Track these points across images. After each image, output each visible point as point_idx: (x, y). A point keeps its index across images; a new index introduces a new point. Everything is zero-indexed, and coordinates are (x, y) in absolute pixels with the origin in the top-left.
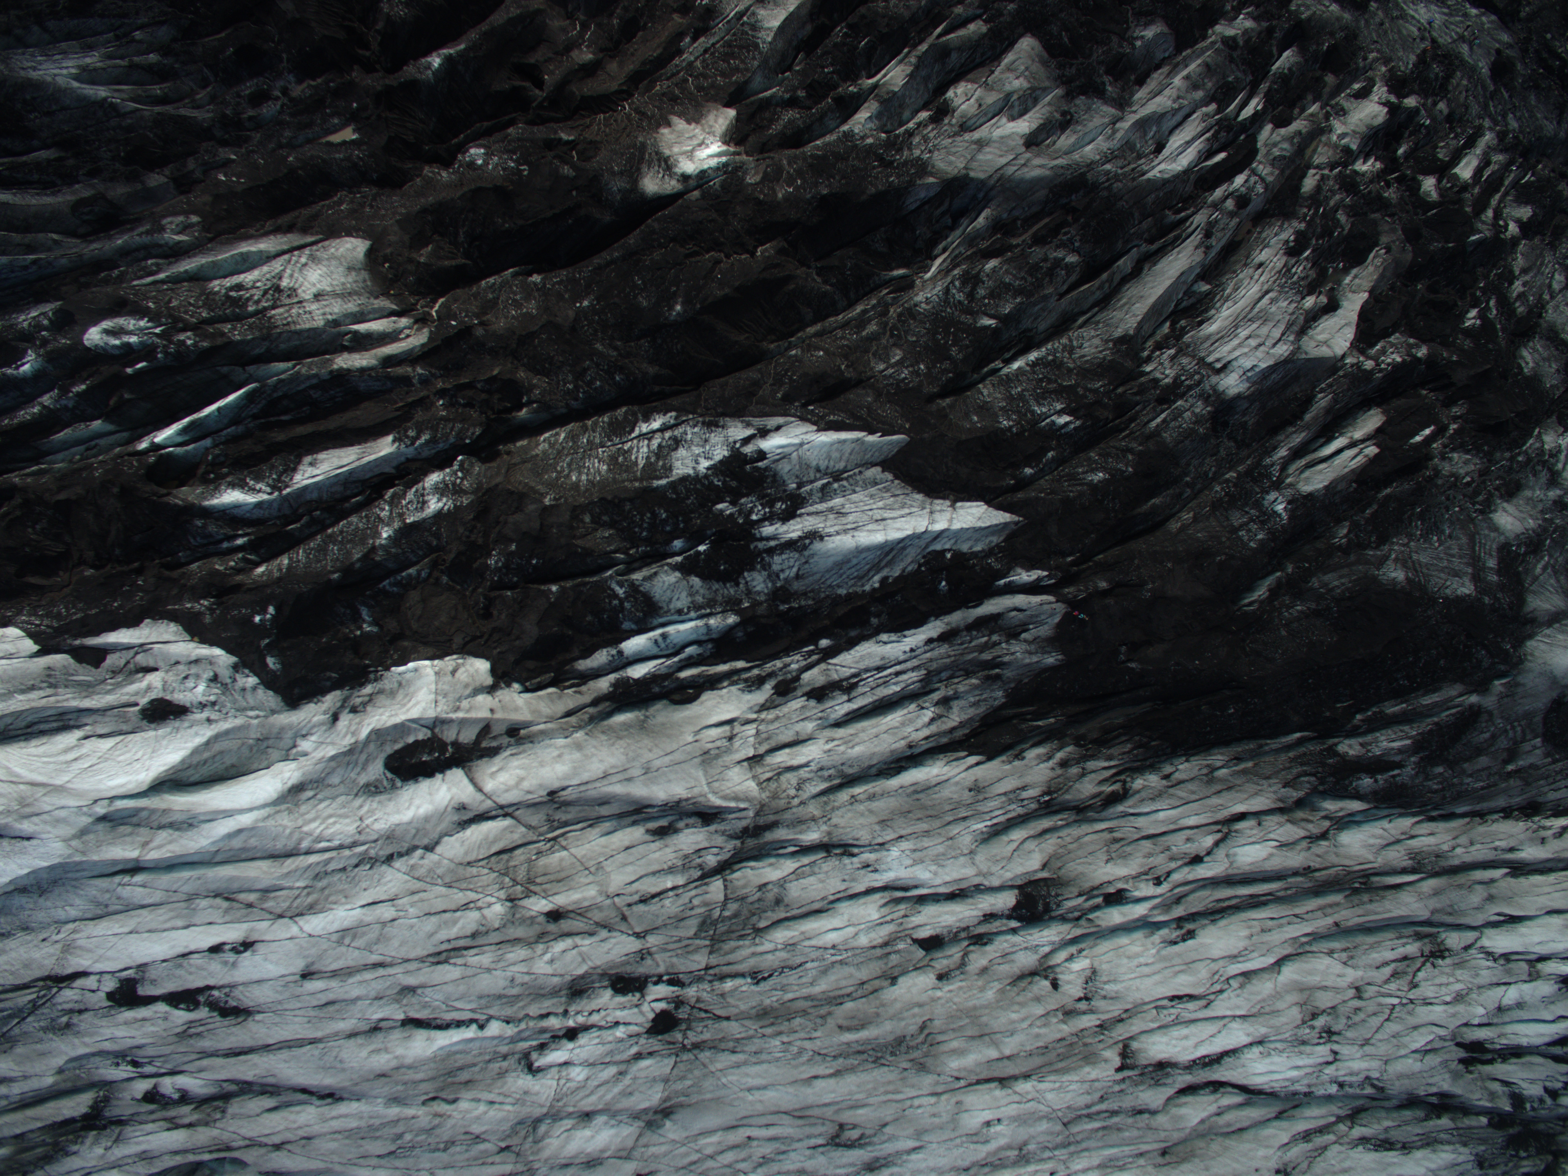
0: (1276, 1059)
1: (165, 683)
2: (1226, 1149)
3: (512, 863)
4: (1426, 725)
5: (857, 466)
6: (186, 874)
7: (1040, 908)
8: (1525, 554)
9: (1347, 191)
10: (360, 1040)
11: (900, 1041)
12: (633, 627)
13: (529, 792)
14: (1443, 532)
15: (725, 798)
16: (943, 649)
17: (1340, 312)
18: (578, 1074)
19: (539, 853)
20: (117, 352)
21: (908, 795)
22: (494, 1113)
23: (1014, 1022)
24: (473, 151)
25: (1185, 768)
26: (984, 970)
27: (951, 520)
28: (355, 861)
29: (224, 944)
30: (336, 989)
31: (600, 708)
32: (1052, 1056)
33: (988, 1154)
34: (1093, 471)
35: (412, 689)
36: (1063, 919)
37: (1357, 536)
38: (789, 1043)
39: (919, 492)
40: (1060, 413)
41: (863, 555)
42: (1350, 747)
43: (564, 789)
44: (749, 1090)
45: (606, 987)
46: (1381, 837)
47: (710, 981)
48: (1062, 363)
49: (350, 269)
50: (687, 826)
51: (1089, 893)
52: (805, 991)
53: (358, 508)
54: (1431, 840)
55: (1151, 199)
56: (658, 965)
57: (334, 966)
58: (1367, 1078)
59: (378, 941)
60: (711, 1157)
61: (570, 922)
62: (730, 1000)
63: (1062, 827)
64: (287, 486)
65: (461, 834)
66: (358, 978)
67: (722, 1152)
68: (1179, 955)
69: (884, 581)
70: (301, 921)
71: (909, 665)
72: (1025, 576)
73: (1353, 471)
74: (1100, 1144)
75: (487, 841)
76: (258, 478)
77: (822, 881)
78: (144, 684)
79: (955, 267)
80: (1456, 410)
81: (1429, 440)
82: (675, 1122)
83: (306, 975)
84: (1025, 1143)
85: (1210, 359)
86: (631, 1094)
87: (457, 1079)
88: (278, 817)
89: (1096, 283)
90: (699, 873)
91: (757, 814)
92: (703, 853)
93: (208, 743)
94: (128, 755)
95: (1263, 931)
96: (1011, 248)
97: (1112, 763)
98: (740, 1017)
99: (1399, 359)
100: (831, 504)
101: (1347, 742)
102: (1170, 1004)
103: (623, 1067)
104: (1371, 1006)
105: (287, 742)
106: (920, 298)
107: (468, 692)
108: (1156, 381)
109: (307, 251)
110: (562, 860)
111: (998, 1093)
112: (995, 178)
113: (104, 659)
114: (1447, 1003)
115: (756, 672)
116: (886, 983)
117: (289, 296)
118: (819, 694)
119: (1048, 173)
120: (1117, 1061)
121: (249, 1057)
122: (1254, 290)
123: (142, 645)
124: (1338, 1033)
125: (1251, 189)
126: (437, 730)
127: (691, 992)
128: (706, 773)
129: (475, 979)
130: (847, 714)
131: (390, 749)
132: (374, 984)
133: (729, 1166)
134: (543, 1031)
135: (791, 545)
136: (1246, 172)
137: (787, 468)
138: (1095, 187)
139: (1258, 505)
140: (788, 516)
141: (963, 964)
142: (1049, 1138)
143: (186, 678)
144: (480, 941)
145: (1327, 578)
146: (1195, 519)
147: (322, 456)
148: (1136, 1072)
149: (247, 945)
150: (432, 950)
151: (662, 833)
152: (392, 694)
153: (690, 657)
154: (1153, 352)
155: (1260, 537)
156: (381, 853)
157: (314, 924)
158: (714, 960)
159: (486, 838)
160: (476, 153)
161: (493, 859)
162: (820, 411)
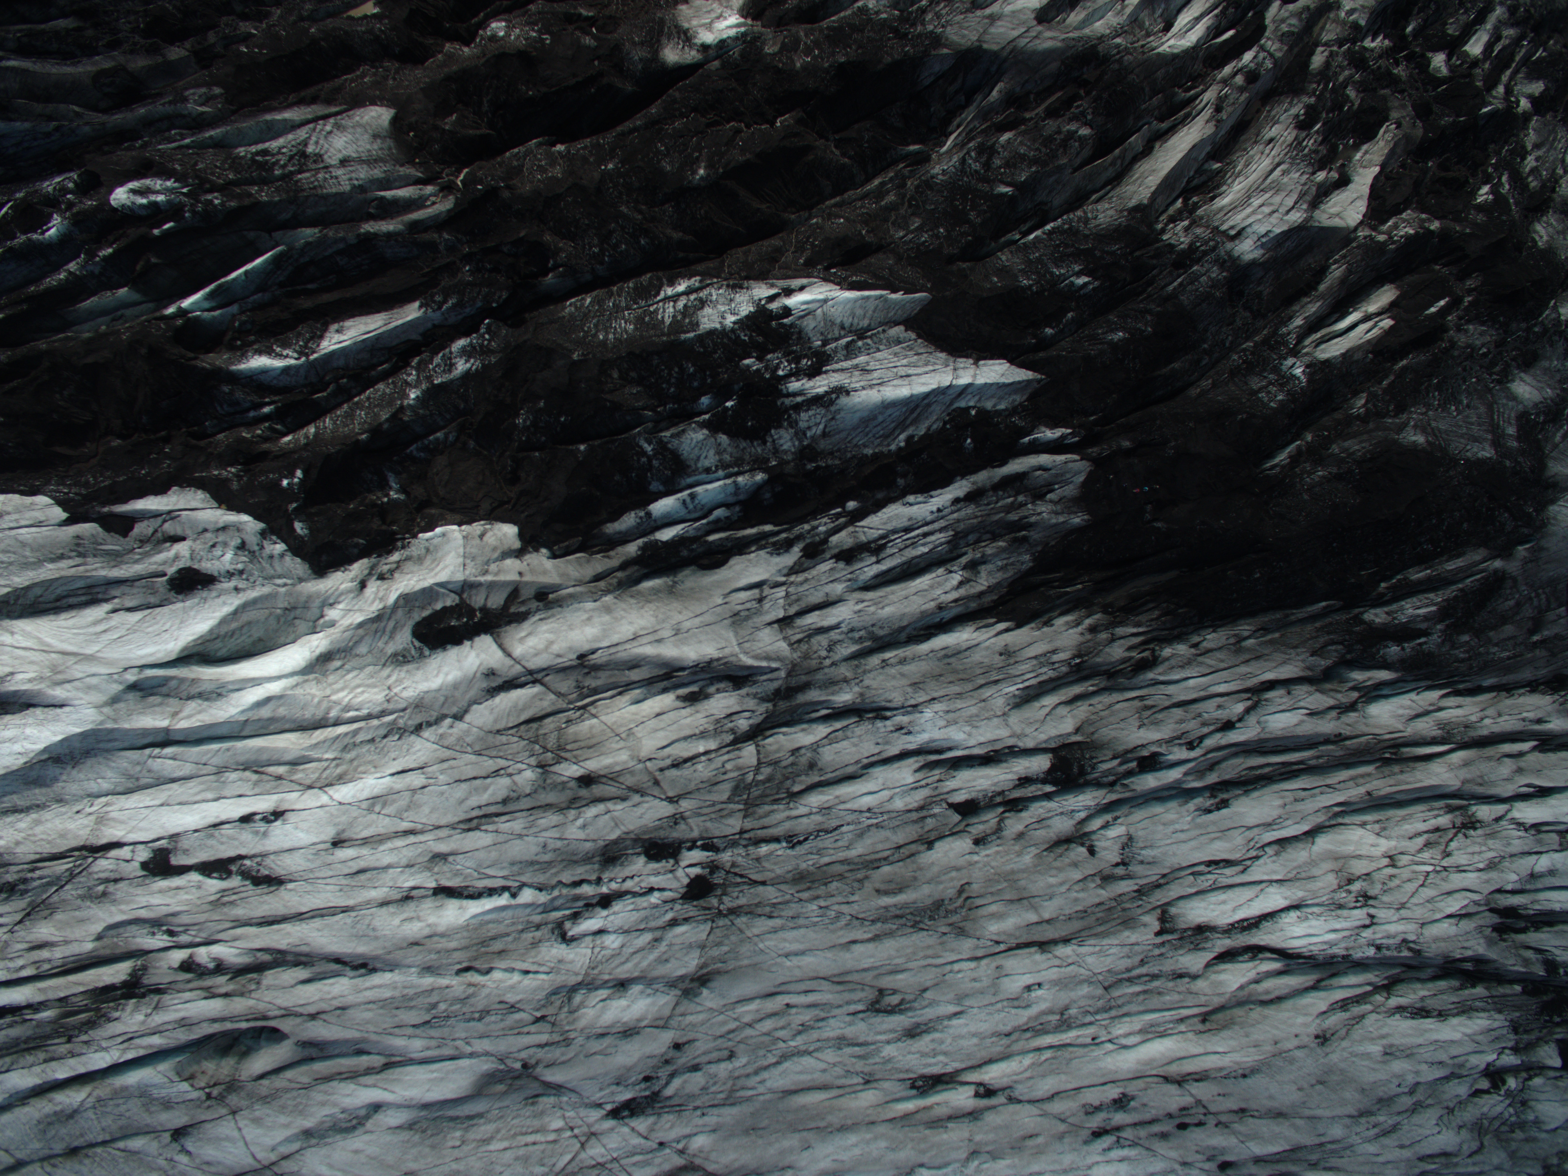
0: (1314, 923)
1: (193, 551)
2: (1265, 1017)
3: (542, 732)
4: (1450, 592)
5: (881, 324)
6: (215, 746)
7: (1075, 770)
8: (1544, 422)
9: (1356, 67)
10: (392, 909)
11: (938, 904)
12: (661, 488)
13: (559, 656)
14: (1461, 402)
15: (756, 657)
16: (970, 510)
17: (1351, 186)
18: (612, 941)
19: (569, 721)
20: (144, 213)
21: (939, 660)
22: (528, 982)
23: (1052, 886)
24: (494, 25)
25: (1212, 638)
26: (1020, 836)
27: (975, 376)
28: (383, 732)
29: (255, 814)
30: (367, 856)
31: (628, 572)
32: (1091, 920)
33: (1030, 1018)
34: (1113, 331)
35: (440, 554)
36: (1098, 784)
37: (1375, 406)
38: (826, 907)
39: (942, 351)
40: (1079, 274)
41: (889, 412)
42: (1376, 616)
43: (594, 652)
44: (787, 956)
45: (639, 854)
46: (1410, 708)
47: (745, 846)
48: (1078, 231)
49: (375, 136)
50: (718, 691)
51: (1124, 756)
52: (842, 855)
53: (384, 377)
54: (1459, 712)
55: (1160, 74)
56: (692, 830)
57: (365, 834)
58: (1404, 941)
59: (408, 808)
60: (750, 1025)
61: (601, 787)
62: (766, 864)
63: (1094, 693)
64: (314, 352)
65: (490, 702)
66: (389, 845)
67: (761, 1020)
68: (1214, 823)
69: (909, 439)
70: (331, 791)
71: (936, 526)
72: (1049, 434)
73: (1369, 341)
74: (1141, 1008)
75: (516, 709)
76: (285, 346)
77: (856, 745)
78: (172, 553)
79: (970, 141)
80: (1470, 283)
81: (1443, 312)
82: (712, 990)
83: (337, 843)
84: (1067, 1008)
85: (1224, 227)
86: (667, 961)
87: (490, 949)
88: (306, 686)
89: (1109, 158)
90: (731, 737)
91: (789, 674)
92: (734, 717)
93: (235, 613)
94: (156, 627)
95: (1296, 800)
96: (1024, 121)
97: (1141, 630)
98: (776, 882)
99: (1412, 232)
100: (855, 361)
101: (1373, 611)
102: (1207, 869)
103: (658, 934)
104: (1405, 873)
105: (314, 612)
106: (937, 170)
107: (496, 555)
108: (1171, 247)
109: (332, 120)
110: (592, 727)
111: (1038, 957)
112: (1008, 50)
113: (132, 528)
114: (1480, 870)
115: (784, 535)
116: (922, 848)
117: (315, 162)
118: (848, 556)
119: (1059, 44)
120: (1156, 926)
121: (282, 926)
122: (1266, 164)
123: (170, 512)
124: (1374, 898)
125: (1260, 65)
126: (465, 596)
127: (726, 857)
128: (736, 634)
129: (507, 845)
130: (876, 576)
131: (418, 615)
132: (405, 851)
133: (767, 1034)
134: (577, 898)
135: (818, 400)
136: (1255, 49)
137: (812, 325)
138: (1106, 59)
139: (1276, 370)
140: (814, 372)
141: (999, 829)
142: (1090, 1002)
143: (213, 546)
144: (511, 807)
145: (1346, 444)
146: (1214, 385)
147: (348, 323)
148: (1175, 936)
149: (277, 814)
150: (463, 816)
151: (692, 699)
152: (420, 560)
153: (718, 520)
154: (1166, 225)
155: (1280, 397)
156: (410, 722)
157: (344, 792)
158: (748, 824)
159: (515, 706)
160: (498, 27)
161: (522, 727)
162: (842, 273)
